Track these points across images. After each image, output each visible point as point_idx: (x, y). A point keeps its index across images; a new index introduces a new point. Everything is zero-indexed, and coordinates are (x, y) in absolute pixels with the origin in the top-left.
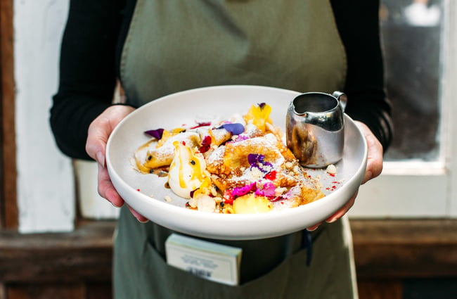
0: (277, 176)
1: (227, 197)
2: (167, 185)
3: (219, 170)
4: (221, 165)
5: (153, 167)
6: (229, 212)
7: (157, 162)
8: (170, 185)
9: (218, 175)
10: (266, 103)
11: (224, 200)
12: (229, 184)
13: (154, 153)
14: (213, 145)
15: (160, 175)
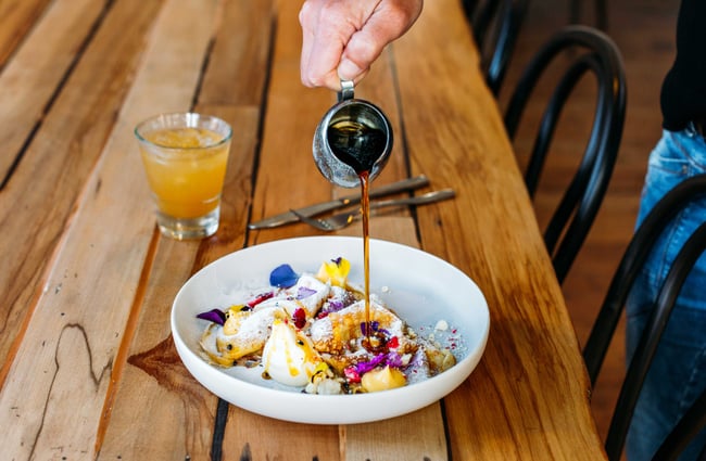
0: (400, 341)
1: (352, 376)
2: (267, 376)
3: (330, 346)
4: (332, 339)
5: (236, 358)
6: (358, 392)
7: (241, 350)
8: (270, 374)
9: (329, 353)
10: (343, 257)
11: (348, 380)
12: (349, 361)
13: (235, 340)
14: (309, 319)
15: (248, 366)
